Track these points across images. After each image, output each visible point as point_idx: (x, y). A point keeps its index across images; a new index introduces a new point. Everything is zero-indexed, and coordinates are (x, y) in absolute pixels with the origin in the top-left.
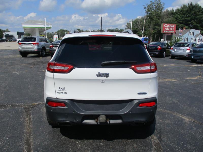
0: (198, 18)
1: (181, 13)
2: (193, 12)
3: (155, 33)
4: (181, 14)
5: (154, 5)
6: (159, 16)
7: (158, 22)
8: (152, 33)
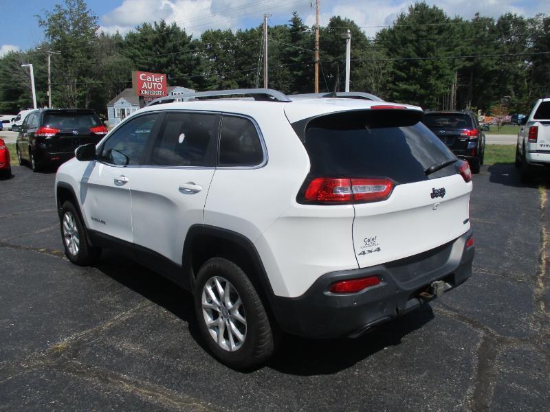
0: (184, 60)
1: (143, 45)
2: (170, 45)
3: (84, 97)
4: (143, 48)
5: (67, 17)
6: (88, 51)
7: (89, 67)
8: (74, 96)
